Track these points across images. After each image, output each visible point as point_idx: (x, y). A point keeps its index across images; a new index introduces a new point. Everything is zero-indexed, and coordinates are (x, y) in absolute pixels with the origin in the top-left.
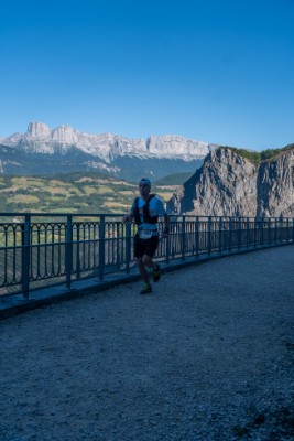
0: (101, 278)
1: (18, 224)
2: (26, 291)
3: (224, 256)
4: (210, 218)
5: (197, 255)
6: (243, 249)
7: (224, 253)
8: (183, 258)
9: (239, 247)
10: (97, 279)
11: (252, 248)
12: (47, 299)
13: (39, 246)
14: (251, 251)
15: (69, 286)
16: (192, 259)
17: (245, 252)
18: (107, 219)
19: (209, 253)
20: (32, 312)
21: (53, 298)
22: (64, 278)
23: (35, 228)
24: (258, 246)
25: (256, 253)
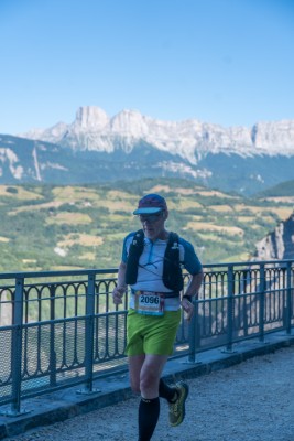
0: (229, 348)
10: (224, 349)
12: (171, 376)
15: (192, 359)
18: (235, 268)
21: (176, 374)
22: (187, 347)
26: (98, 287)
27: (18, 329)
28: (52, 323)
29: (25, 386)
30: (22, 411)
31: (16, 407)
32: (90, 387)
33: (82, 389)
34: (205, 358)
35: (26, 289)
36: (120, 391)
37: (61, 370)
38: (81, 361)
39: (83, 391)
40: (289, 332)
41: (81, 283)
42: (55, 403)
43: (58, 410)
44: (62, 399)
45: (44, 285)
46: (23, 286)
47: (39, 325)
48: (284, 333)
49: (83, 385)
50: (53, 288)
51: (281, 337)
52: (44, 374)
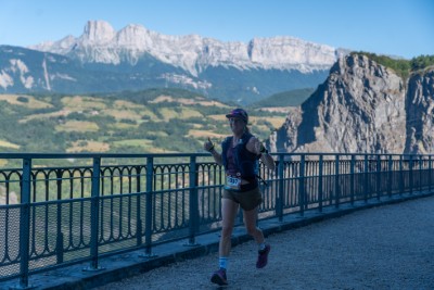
1: (134, 166)
2: (149, 246)
3: (371, 206)
4: (353, 155)
5: (337, 204)
6: (394, 198)
7: (371, 202)
8: (320, 208)
9: (390, 195)
11: (406, 195)
12: (172, 256)
13: (162, 192)
14: (406, 199)
15: (192, 241)
16: (330, 210)
17: (399, 201)
19: (352, 201)
20: (157, 270)
21: (177, 254)
23: (159, 171)
24: (415, 194)
25: (412, 203)
26: (103, 173)
27: (26, 208)
28: (59, 203)
29: (33, 265)
30: (30, 286)
31: (24, 282)
32: (95, 265)
33: (88, 267)
34: (203, 240)
35: (34, 172)
36: (124, 269)
37: (67, 250)
38: (87, 241)
39: (89, 269)
40: (281, 219)
41: (87, 168)
42: (62, 279)
43: (65, 284)
44: (68, 276)
45: (52, 169)
46: (31, 169)
47: (47, 204)
48: (276, 220)
49: (88, 264)
50: (59, 173)
51: (274, 224)
52: (51, 254)
